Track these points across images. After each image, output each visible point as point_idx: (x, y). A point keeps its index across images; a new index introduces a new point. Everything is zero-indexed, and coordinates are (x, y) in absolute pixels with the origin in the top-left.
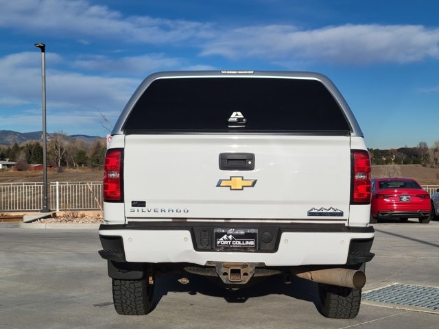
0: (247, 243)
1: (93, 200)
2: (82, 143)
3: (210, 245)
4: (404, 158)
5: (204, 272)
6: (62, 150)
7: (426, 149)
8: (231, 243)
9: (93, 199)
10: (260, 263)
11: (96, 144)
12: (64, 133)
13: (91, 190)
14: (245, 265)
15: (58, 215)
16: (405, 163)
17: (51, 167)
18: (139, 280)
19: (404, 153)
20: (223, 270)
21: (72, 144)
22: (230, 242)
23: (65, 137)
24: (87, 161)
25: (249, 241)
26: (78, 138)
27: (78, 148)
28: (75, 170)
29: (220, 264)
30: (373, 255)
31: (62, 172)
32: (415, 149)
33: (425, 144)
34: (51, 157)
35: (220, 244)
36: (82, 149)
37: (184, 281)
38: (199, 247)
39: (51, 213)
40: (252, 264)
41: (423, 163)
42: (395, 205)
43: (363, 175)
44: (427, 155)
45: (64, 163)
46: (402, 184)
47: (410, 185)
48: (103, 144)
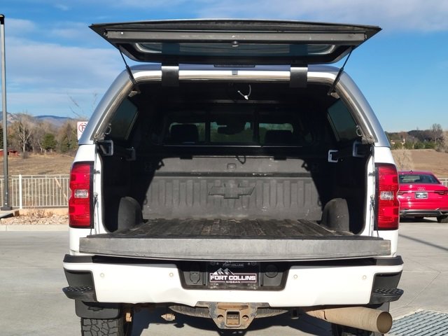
0: (247, 278)
1: (62, 198)
2: (50, 125)
3: (201, 280)
4: (416, 142)
5: (194, 312)
6: (27, 133)
7: (440, 132)
8: (228, 278)
9: (63, 196)
10: (263, 303)
11: (66, 126)
12: (28, 114)
13: (60, 185)
14: (245, 306)
15: (21, 213)
16: (417, 147)
17: (14, 152)
18: (114, 319)
19: (416, 137)
20: (218, 312)
21: (39, 127)
22: (226, 277)
23: (30, 118)
24: (57, 146)
25: (249, 275)
26: (45, 120)
27: (46, 130)
28: (41, 156)
29: (214, 305)
30: (401, 293)
31: (27, 158)
32: (427, 131)
33: (439, 126)
34: (14, 141)
35: (213, 280)
36: (50, 132)
37: (170, 317)
38: (189, 283)
39: (13, 212)
40: (253, 304)
41: (436, 148)
42: (410, 203)
43: (389, 194)
44: (441, 139)
45: (29, 148)
46: (418, 178)
47: (427, 180)
48: (74, 126)
